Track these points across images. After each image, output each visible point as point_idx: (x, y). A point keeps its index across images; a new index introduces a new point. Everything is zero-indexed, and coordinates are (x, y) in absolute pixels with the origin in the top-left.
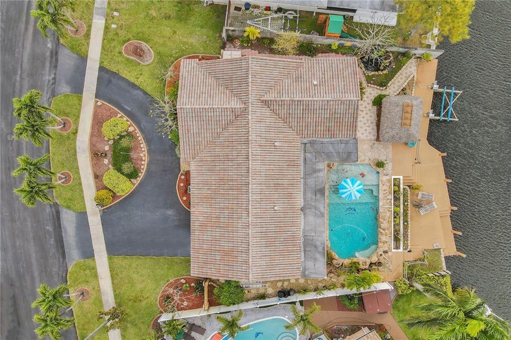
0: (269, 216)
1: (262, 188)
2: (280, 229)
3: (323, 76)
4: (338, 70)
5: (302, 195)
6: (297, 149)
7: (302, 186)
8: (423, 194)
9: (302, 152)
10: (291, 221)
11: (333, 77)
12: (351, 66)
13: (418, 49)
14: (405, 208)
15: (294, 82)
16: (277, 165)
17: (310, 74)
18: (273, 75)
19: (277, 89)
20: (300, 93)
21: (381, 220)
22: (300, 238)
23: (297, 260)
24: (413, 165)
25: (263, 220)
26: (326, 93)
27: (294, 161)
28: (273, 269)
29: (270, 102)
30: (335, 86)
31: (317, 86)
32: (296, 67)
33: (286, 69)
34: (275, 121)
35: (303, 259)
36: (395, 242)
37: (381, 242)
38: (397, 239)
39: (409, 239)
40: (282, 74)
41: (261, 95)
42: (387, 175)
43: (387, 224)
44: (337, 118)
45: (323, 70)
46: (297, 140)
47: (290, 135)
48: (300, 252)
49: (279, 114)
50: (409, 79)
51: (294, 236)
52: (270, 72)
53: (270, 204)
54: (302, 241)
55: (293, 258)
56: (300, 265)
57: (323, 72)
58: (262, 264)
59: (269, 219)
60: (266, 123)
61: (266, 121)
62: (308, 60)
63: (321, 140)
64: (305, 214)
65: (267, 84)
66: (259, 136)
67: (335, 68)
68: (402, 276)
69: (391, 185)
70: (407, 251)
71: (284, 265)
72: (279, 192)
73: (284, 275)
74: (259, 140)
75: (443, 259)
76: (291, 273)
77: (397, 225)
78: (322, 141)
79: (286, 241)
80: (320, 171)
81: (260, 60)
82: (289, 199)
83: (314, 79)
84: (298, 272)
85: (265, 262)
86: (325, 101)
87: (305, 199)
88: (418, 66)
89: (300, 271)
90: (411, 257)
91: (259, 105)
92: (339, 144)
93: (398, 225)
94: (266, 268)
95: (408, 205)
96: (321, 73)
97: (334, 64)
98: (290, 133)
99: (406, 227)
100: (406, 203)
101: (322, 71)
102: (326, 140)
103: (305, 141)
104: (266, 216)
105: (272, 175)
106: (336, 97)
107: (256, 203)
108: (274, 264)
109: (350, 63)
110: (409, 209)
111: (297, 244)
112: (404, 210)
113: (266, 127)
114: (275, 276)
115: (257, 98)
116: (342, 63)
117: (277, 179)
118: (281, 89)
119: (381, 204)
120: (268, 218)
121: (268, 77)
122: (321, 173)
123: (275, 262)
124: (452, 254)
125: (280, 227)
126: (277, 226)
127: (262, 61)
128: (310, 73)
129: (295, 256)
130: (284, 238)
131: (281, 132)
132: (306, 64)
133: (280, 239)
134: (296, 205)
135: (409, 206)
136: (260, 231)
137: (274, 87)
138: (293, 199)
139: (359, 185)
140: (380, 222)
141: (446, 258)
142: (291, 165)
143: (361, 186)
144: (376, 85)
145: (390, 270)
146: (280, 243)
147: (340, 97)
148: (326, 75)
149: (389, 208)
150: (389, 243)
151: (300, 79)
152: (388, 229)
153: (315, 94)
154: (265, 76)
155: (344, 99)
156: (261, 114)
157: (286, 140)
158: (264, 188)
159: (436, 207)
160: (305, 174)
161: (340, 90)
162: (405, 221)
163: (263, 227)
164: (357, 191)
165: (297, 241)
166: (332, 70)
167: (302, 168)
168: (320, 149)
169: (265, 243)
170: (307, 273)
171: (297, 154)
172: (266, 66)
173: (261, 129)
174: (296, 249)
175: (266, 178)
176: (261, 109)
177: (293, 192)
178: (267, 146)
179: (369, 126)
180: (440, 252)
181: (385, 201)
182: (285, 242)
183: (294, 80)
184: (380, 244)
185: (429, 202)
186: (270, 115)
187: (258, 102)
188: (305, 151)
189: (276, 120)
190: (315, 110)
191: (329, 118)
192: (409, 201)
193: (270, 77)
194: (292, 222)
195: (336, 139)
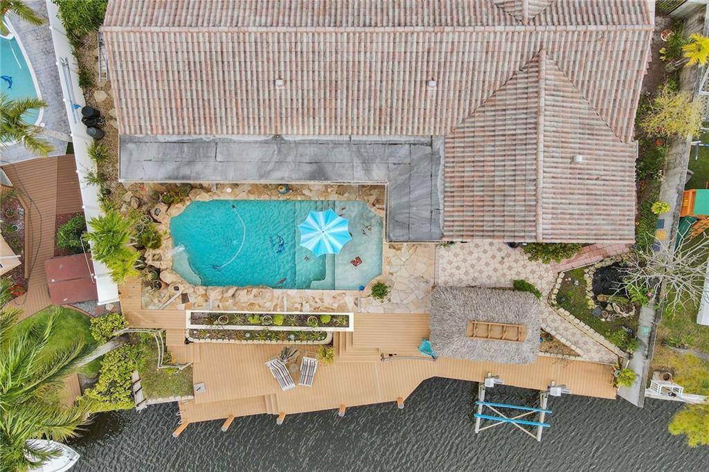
0: (260, 69)
1: (328, 54)
2: (230, 91)
3: (595, 177)
4: (606, 205)
5: (310, 137)
6: (418, 128)
7: (332, 138)
8: (312, 367)
9: (412, 139)
10: (251, 116)
11: (592, 194)
12: (615, 230)
13: (647, 361)
14: (281, 335)
15: (581, 121)
16: (381, 86)
17: (599, 152)
18: (602, 77)
19: (567, 86)
20: (554, 129)
21: (255, 291)
22: (211, 133)
23: (160, 127)
24: (378, 349)
25: (251, 57)
26: (553, 177)
27: (391, 122)
28: (137, 78)
29: (537, 69)
30: (571, 196)
31: (570, 163)
32: (616, 128)
33: (614, 107)
34: (487, 83)
35: (161, 138)
36: (206, 316)
37: (206, 291)
38: (212, 318)
39: (214, 341)
40: (601, 97)
41: (552, 52)
42: (356, 305)
43: (245, 301)
44: (493, 201)
45: (608, 178)
46: (440, 128)
47: (453, 112)
48: (179, 133)
49: (505, 90)
50: (573, 347)
51: (216, 121)
52: (608, 72)
53: (288, 73)
54: (203, 137)
55: (164, 118)
56: (149, 132)
57: (604, 177)
58: (146, 54)
59: (254, 69)
60: (483, 63)
61: (489, 63)
62: (632, 152)
63: (440, 173)
64: (266, 142)
65: (580, 66)
66: (453, 49)
67: (613, 200)
68: (132, 327)
69: (333, 310)
70: (187, 336)
71: (146, 100)
72: (317, 91)
73: (123, 100)
74: (443, 50)
75: (171, 399)
76: (128, 113)
77: (245, 319)
78: (437, 176)
79: (204, 105)
80: (367, 170)
81: (640, 49)
82: (300, 110)
83: (587, 159)
84: (132, 127)
85: (152, 60)
86: (536, 175)
87: (303, 143)
88: (601, 364)
89: (136, 133)
90: (174, 342)
91: (529, 47)
92: (429, 208)
93: (245, 322)
94: (138, 62)
95: (289, 340)
96: (602, 173)
97: (620, 200)
98: (458, 114)
99: (240, 335)
100: (292, 337)
101: (605, 175)
102: (439, 182)
103: (438, 144)
104: (260, 63)
105: (359, 76)
106: (544, 195)
107: (291, 43)
108: (148, 78)
109: (624, 230)
110: (280, 342)
111: (197, 127)
112: (277, 333)
113: (474, 63)
114: (121, 81)
115: (545, 44)
116: (624, 215)
117: (347, 87)
118: (566, 94)
119: (293, 292)
120: (257, 67)
121: (598, 68)
122: (362, 173)
123: (152, 81)
124: (182, 414)
125: (236, 94)
126: (238, 85)
127: (639, 54)
128: (602, 153)
129: (170, 122)
130: (209, 100)
131: (460, 96)
132: (622, 147)
133: (208, 91)
134: (287, 127)
135: (286, 342)
136: (225, 50)
137: (572, 81)
138: (300, 119)
139: (333, 247)
140: (250, 289)
141: (175, 403)
142: (380, 114)
143: (330, 251)
144: (561, 287)
145: (146, 306)
146: (197, 91)
147: (544, 203)
148: (598, 182)
149: (282, 307)
150: (204, 304)
151: (587, 132)
152: (235, 304)
153: (553, 157)
154: (598, 62)
155: (540, 211)
156: (505, 52)
157: (442, 105)
158: (328, 60)
159: (284, 389)
160: (358, 144)
161: (561, 206)
162: (253, 335)
163: (234, 57)
164: (319, 243)
165: (203, 127)
166: (608, 195)
167: (375, 138)
168: (417, 173)
169: (197, 60)
170: (131, 146)
171: (407, 129)
172: (625, 63)
173: (469, 52)
174: (186, 124)
175: (351, 64)
176: (517, 52)
177: (317, 118)
178: (428, 66)
179: (466, 273)
180: (187, 394)
181: (298, 300)
182: (201, 103)
183: (587, 121)
184: (201, 290)
185: (295, 377)
186: (502, 72)
187: (535, 47)
188: (415, 144)
189: (490, 86)
190: (513, 158)
191: (494, 186)
192: (298, 342)
193: (596, 72)
194: (248, 118)
195: (441, 201)
